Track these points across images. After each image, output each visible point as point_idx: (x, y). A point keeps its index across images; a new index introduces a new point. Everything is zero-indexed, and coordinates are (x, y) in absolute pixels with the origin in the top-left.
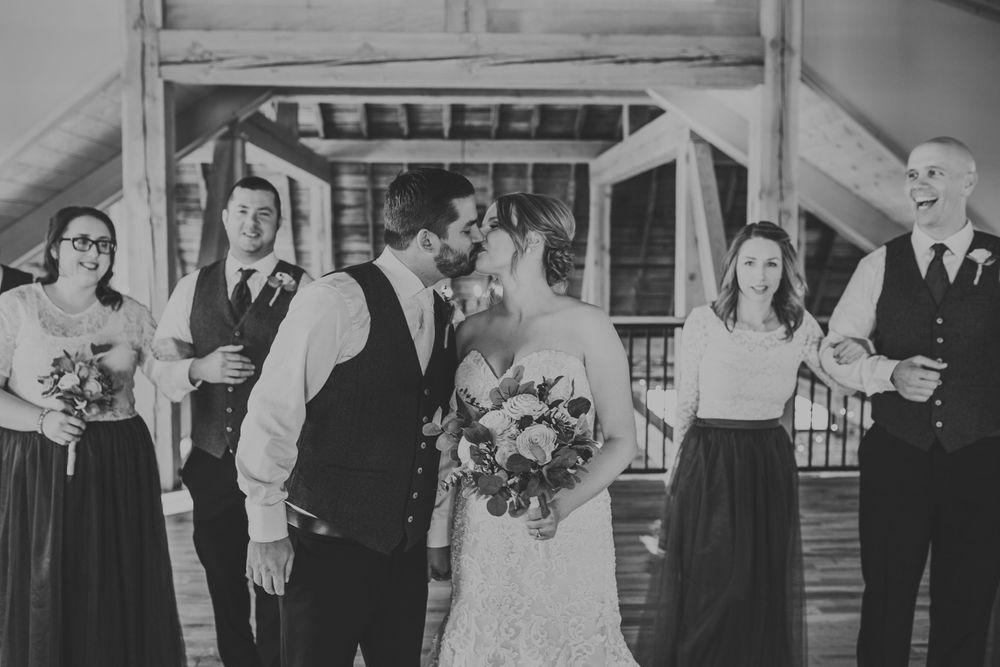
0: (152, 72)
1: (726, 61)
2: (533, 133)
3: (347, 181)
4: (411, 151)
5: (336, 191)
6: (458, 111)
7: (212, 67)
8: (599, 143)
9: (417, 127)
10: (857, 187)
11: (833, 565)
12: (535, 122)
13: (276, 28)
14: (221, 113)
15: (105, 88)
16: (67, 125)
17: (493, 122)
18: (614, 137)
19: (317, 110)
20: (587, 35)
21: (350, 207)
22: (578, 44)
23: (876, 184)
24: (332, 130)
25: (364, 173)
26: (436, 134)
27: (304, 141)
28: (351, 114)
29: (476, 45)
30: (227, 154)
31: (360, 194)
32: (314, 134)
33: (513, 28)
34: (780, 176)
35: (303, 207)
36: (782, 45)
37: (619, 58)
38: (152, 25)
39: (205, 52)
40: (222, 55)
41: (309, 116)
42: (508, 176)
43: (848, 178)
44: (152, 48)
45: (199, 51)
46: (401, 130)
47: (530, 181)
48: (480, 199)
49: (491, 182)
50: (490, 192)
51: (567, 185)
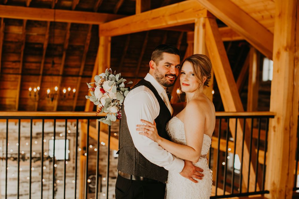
8: (106, 15)
26: (23, 4)
34: (295, 40)
47: (69, 32)
48: (41, 40)
49: (48, 31)
50: (47, 36)
51: (86, 35)
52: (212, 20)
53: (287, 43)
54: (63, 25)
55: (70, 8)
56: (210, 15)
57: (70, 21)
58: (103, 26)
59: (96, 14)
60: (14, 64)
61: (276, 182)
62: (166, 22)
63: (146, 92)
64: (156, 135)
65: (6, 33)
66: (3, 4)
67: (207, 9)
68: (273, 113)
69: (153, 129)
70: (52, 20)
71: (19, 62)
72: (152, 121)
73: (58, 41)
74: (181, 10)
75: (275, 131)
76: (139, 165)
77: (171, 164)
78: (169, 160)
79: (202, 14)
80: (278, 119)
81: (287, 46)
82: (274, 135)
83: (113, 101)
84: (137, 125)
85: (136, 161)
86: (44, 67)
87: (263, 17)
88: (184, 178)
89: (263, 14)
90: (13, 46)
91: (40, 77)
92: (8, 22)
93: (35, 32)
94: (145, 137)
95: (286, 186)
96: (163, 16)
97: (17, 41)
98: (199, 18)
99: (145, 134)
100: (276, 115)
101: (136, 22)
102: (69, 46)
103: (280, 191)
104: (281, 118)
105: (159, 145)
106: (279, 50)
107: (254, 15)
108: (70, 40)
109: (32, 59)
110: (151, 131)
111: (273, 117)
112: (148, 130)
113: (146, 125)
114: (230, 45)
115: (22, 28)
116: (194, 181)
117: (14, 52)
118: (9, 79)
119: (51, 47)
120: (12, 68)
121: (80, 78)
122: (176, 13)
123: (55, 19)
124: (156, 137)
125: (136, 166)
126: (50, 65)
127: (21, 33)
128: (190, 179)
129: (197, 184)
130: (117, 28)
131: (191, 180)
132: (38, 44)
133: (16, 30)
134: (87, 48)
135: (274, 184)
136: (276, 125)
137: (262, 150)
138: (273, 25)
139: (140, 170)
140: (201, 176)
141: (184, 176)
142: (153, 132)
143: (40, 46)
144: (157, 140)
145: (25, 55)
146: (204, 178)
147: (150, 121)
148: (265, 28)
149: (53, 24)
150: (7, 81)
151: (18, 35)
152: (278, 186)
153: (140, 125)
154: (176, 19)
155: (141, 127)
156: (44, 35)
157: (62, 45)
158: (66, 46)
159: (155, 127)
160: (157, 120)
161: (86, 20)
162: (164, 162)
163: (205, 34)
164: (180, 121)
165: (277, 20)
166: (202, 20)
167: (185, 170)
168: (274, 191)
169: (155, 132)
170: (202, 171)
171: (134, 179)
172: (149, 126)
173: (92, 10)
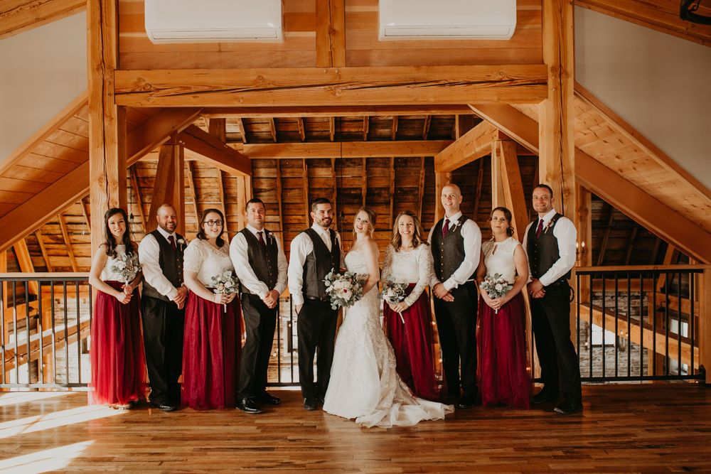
0: (109, 100)
1: (519, 82)
2: (394, 137)
3: (263, 172)
4: (307, 151)
5: (255, 180)
6: (339, 122)
7: (151, 95)
8: (441, 142)
9: (310, 133)
10: (621, 171)
11: (605, 456)
12: (395, 128)
13: (196, 68)
14: (165, 127)
15: (77, 111)
16: (51, 138)
17: (365, 129)
18: (450, 138)
19: (240, 122)
20: (418, 66)
21: (265, 191)
22: (411, 73)
23: (634, 169)
24: (251, 137)
25: (275, 167)
26: (326, 138)
27: (231, 145)
28: (263, 126)
29: (339, 75)
30: (169, 155)
31: (273, 181)
32: (240, 140)
33: (365, 63)
34: (562, 164)
35: (232, 191)
36: (560, 70)
37: (442, 83)
38: (110, 67)
39: (146, 85)
40: (158, 87)
41: (233, 127)
42: (377, 167)
43: (615, 164)
44: (110, 83)
45: (143, 84)
46: (300, 136)
47: (393, 170)
48: (357, 183)
49: (365, 171)
50: (364, 178)
51: (419, 172)
52: (507, 144)
54: (385, 161)
57: (392, 156)
58: (438, 158)
59: (425, 142)
65: (311, 178)
66: (302, 142)
67: (498, 130)
73: (381, 183)
92: (311, 163)
93: (350, 173)
96: (473, 142)
97: (327, 187)
102: (396, 189)
108: (397, 181)
115: (331, 169)
119: (370, 191)
123: (341, 155)
127: (330, 176)
130: (445, 161)
132: (356, 189)
133: (323, 173)
134: (422, 191)
143: (359, 191)
145: (339, 205)
149: (371, 161)
151: (327, 179)
156: (360, 177)
157: (387, 189)
158: (392, 189)
161: (412, 152)
166: (496, 144)
173: (419, 138)
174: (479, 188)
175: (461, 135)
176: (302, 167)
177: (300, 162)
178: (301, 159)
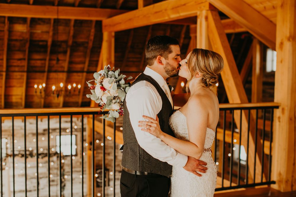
42: (60, 25)
47: (72, 28)
48: (45, 37)
49: (52, 28)
50: (51, 34)
51: (90, 31)
52: (214, 13)
53: (290, 33)
54: (67, 22)
55: (73, 5)
56: (212, 8)
57: (73, 18)
58: (106, 21)
59: (98, 10)
60: (19, 62)
61: (282, 172)
62: (168, 15)
63: (147, 87)
64: (159, 131)
65: (11, 31)
66: (7, 3)
67: (208, 1)
68: (277, 103)
69: (155, 125)
70: (56, 17)
71: (24, 59)
72: (154, 116)
73: (62, 38)
74: (183, 3)
75: (279, 121)
76: (143, 161)
77: (174, 159)
78: (172, 156)
79: (204, 6)
80: (283, 109)
81: (290, 36)
82: (280, 125)
83: (115, 98)
84: (139, 121)
85: (140, 156)
86: (49, 64)
87: (265, 8)
88: (188, 172)
89: (265, 5)
90: (18, 44)
91: (46, 74)
92: (12, 20)
93: (40, 30)
94: (148, 134)
95: (293, 176)
96: (166, 10)
97: (22, 39)
98: (201, 11)
99: (147, 130)
100: (280, 106)
101: (138, 17)
102: (73, 42)
103: (287, 182)
104: (286, 108)
105: (162, 141)
106: (282, 40)
107: (256, 7)
108: (74, 37)
109: (36, 56)
110: (154, 127)
111: (277, 107)
112: (150, 126)
113: (148, 121)
114: (233, 37)
115: (26, 25)
116: (198, 175)
117: (19, 50)
118: (15, 77)
119: (55, 44)
120: (18, 66)
121: (85, 74)
122: (178, 7)
123: (58, 16)
124: (158, 132)
125: (140, 162)
126: (54, 62)
127: (25, 31)
128: (193, 173)
129: (201, 177)
130: (120, 23)
131: (195, 174)
132: (43, 41)
133: (20, 28)
134: (91, 44)
135: (280, 174)
136: (281, 115)
137: (268, 140)
138: (275, 16)
139: (144, 166)
140: (204, 169)
141: (188, 170)
142: (155, 127)
143: (45, 43)
144: (160, 136)
145: (30, 52)
146: (207, 171)
147: (152, 117)
148: (268, 19)
149: (57, 22)
150: (13, 79)
151: (22, 33)
152: (284, 176)
153: (142, 121)
154: (178, 13)
155: (143, 123)
156: (48, 32)
157: (66, 42)
158: (70, 42)
159: (157, 122)
160: (160, 115)
161: (89, 16)
162: (167, 157)
163: (208, 27)
164: (183, 115)
165: (279, 11)
166: (204, 13)
167: (188, 164)
168: (280, 181)
169: (158, 128)
170: (206, 164)
171: (138, 173)
172: (152, 122)
173: (94, 6)
174: (130, 44)
175: (145, 5)
176: (4, 23)
177: (3, 19)
178: (4, 17)
